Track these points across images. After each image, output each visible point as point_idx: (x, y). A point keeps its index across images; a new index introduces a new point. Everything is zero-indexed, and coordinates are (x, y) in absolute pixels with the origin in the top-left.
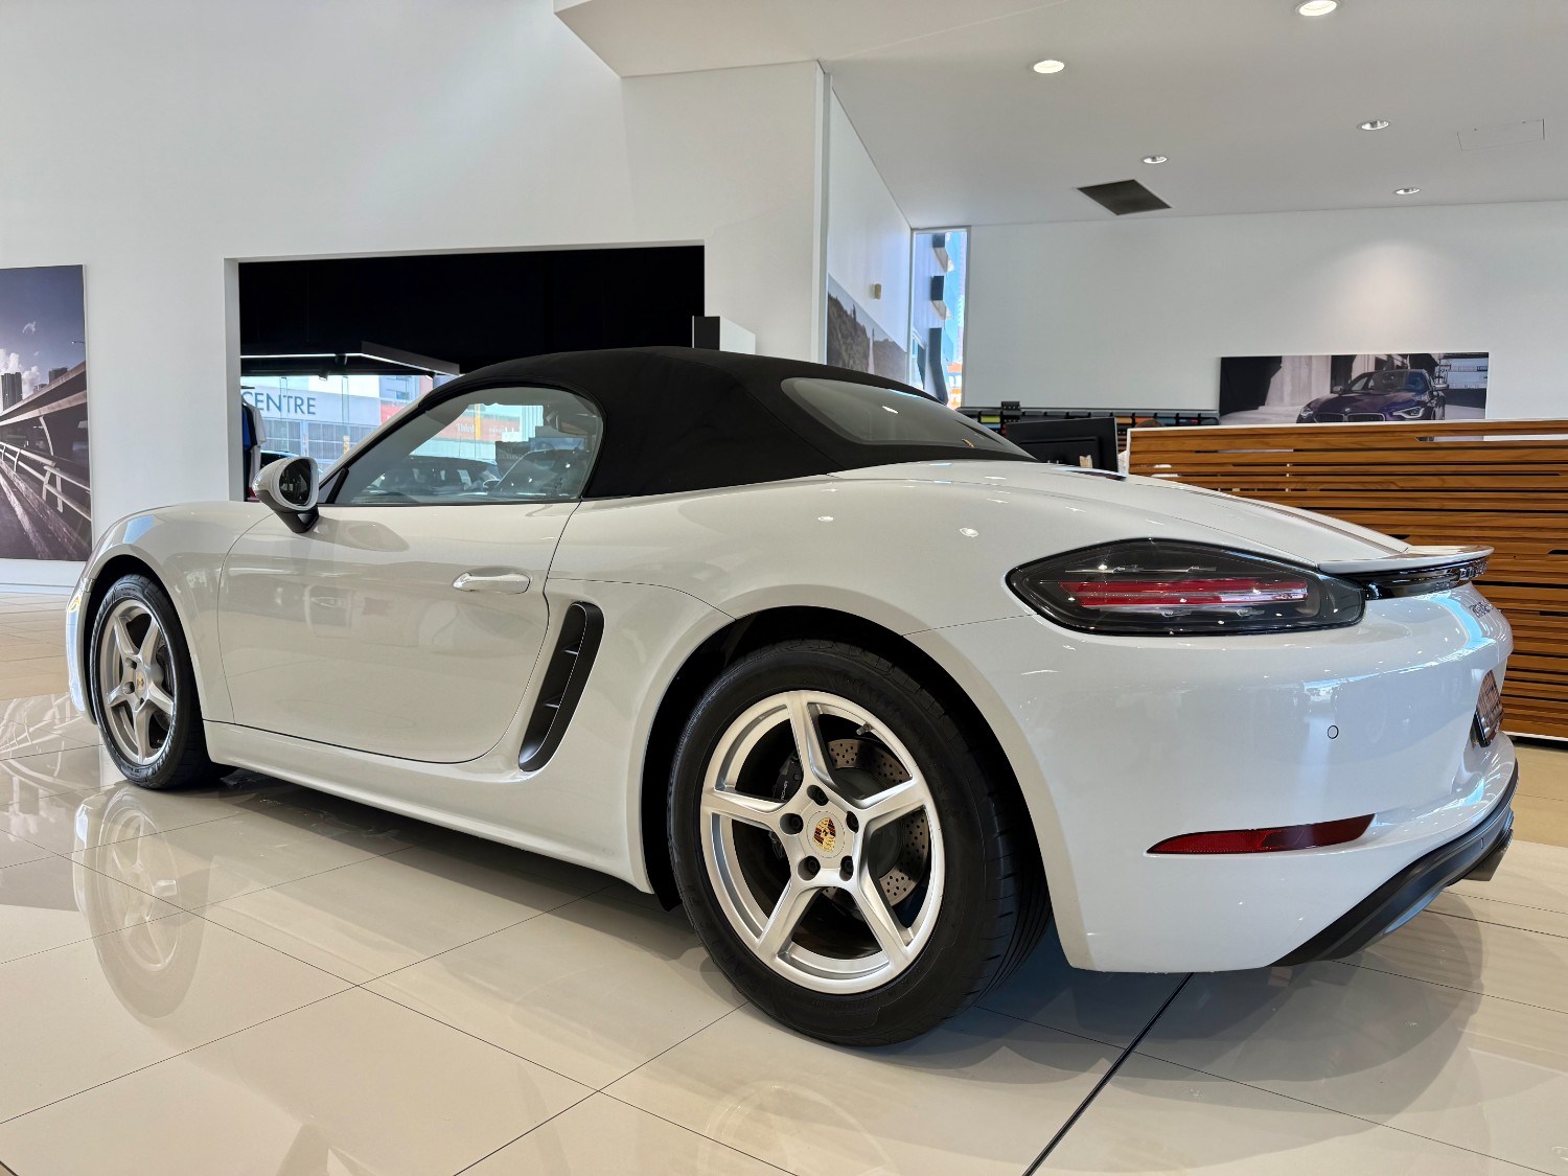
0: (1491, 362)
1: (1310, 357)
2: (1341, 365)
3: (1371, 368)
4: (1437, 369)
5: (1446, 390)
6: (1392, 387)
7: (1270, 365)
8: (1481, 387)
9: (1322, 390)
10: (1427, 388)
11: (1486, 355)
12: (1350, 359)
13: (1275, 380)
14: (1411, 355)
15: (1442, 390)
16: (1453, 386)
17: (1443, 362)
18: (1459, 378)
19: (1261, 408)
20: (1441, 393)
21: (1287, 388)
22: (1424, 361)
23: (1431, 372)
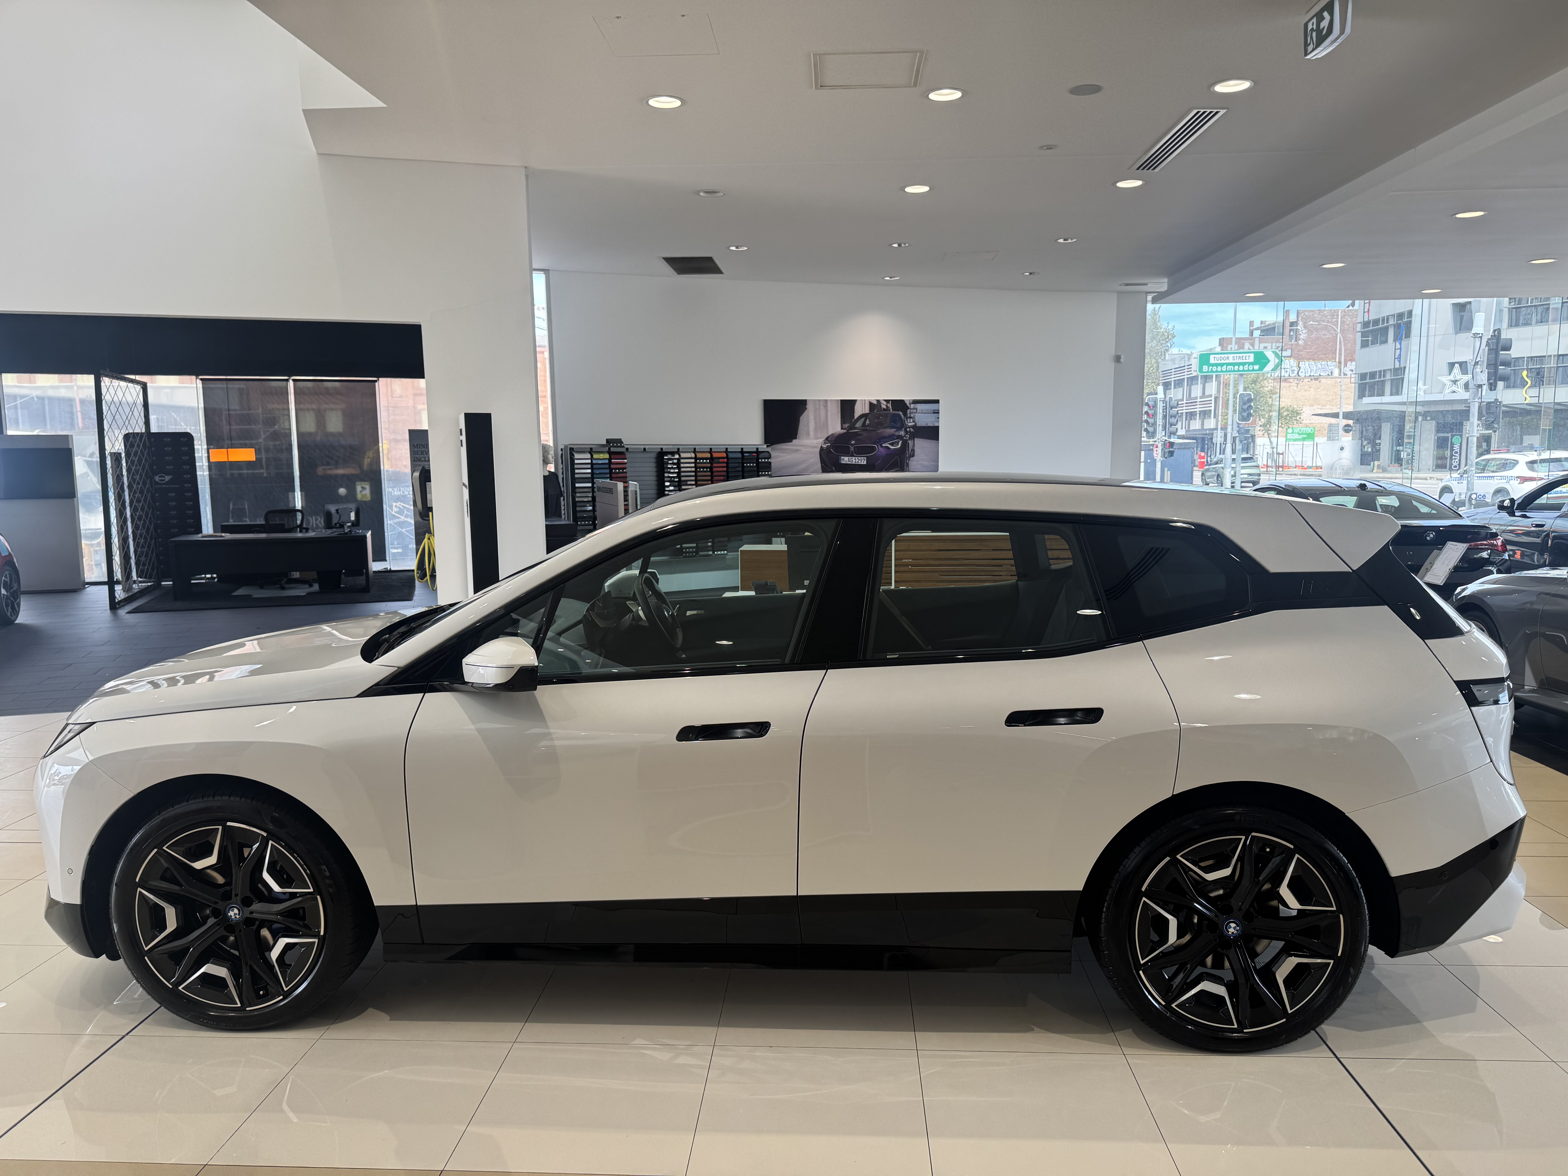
0: (942, 406)
1: (826, 401)
2: (847, 406)
3: (867, 411)
4: (908, 411)
5: (914, 427)
6: (881, 425)
7: (798, 407)
8: (936, 425)
9: (835, 427)
10: (903, 426)
11: (937, 402)
12: (853, 402)
13: (803, 419)
14: (892, 401)
15: (912, 427)
16: (919, 424)
17: (912, 406)
18: (922, 419)
19: (794, 441)
20: (912, 430)
21: (812, 425)
22: (899, 405)
23: (905, 414)
